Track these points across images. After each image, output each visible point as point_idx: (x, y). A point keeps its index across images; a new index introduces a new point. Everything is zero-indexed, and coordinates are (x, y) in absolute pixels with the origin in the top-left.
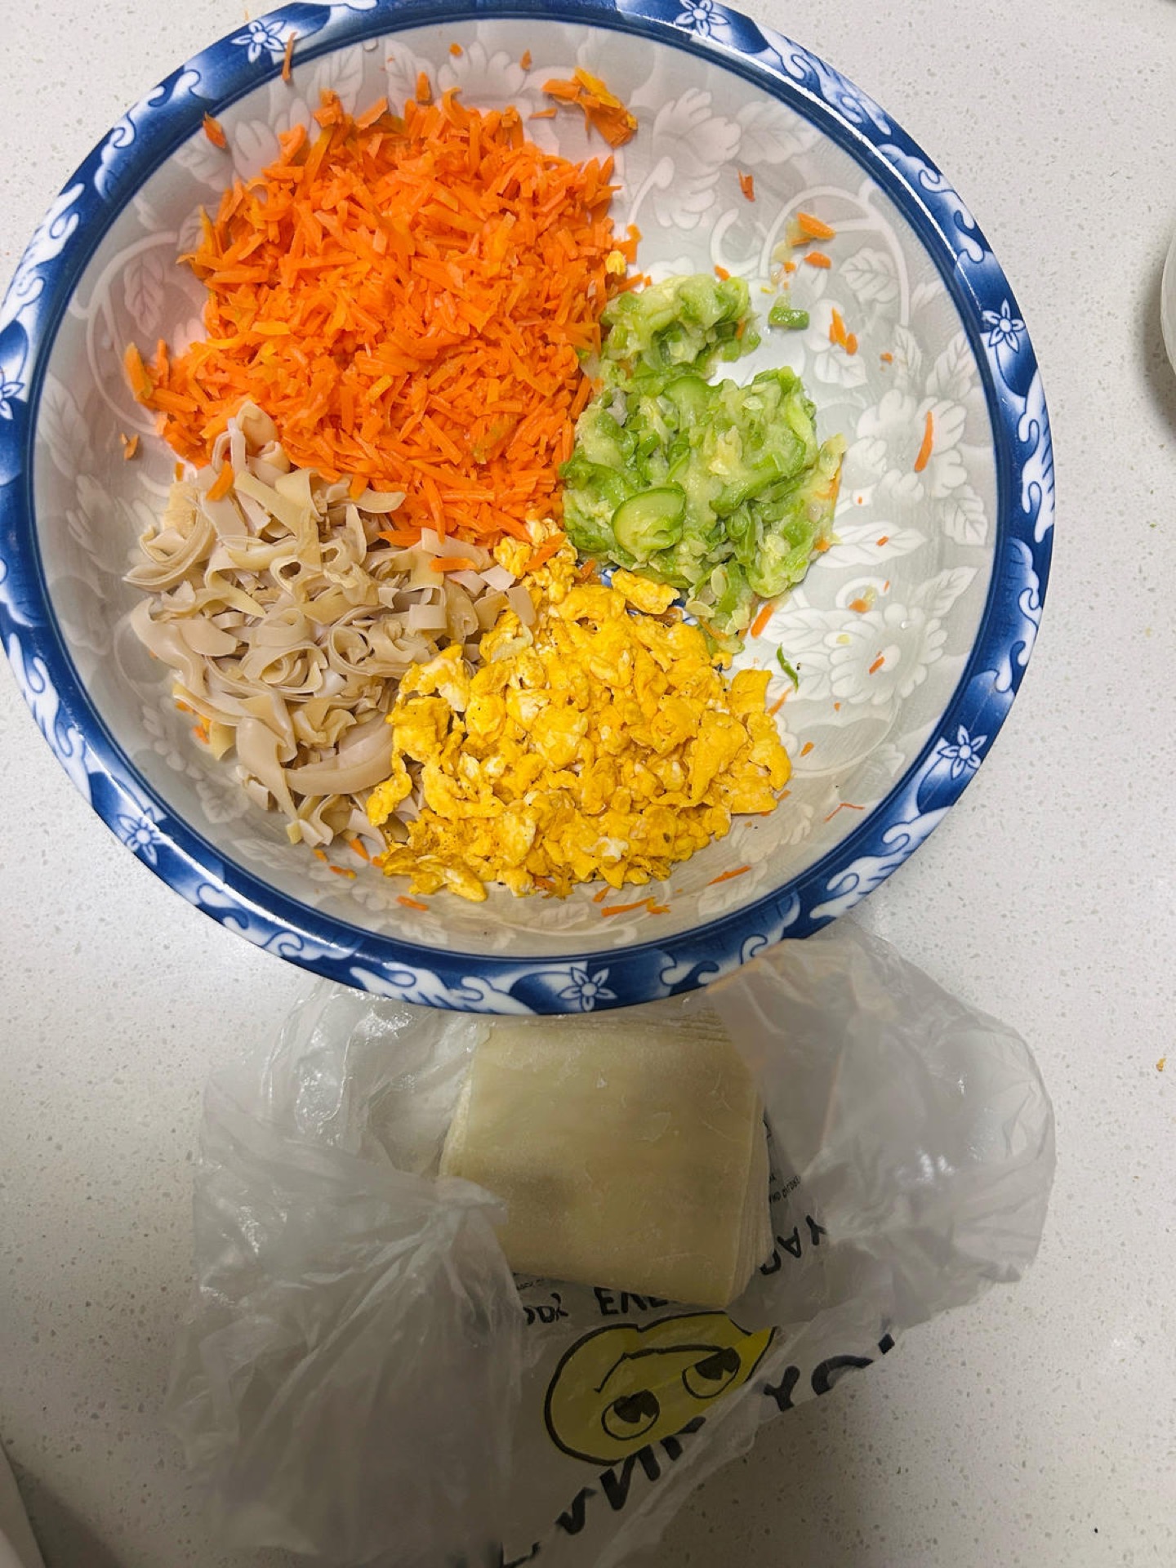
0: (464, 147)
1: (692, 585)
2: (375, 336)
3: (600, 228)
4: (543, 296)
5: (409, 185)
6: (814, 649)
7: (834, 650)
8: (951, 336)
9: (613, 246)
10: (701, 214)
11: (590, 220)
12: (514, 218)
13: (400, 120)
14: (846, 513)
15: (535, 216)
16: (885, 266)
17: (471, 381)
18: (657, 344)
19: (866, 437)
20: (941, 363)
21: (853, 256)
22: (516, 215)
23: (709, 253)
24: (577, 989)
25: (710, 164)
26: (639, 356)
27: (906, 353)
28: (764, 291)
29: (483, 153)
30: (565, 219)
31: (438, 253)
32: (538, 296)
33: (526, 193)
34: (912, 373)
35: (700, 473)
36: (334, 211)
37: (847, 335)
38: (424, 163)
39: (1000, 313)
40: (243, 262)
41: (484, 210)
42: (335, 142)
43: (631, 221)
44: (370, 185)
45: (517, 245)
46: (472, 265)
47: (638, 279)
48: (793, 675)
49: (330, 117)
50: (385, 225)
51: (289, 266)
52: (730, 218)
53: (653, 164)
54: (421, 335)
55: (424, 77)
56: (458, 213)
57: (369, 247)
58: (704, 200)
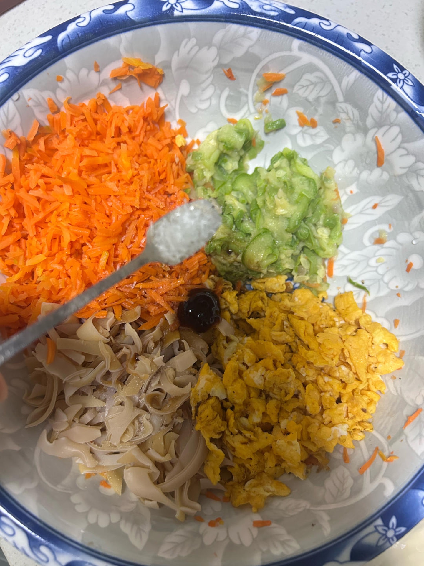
0: (85, 123)
1: (292, 270)
2: (89, 237)
3: (165, 128)
4: (157, 174)
5: (68, 155)
6: (365, 271)
7: (377, 267)
8: (373, 95)
9: (175, 133)
10: (210, 98)
11: (158, 127)
12: (125, 145)
13: (47, 126)
14: (346, 200)
15: (133, 138)
16: (319, 78)
17: (143, 231)
18: (217, 168)
19: (340, 162)
20: (372, 110)
21: (299, 81)
22: (125, 142)
23: (222, 114)
24: (384, 537)
25: (206, 73)
26: (212, 178)
27: (348, 114)
28: (256, 119)
29: (96, 121)
30: (148, 133)
31: (98, 180)
32: (155, 176)
33: (125, 130)
34: (355, 122)
35: (271, 218)
36: (38, 186)
37: (309, 120)
38: (70, 141)
39: (395, 72)
40: (6, 234)
41: (109, 148)
42: (22, 153)
43: (178, 118)
44: (48, 165)
45: (134, 157)
46: (118, 177)
47: (193, 143)
48: (363, 288)
49: (13, 142)
50: (66, 181)
51: (29, 224)
52: (226, 93)
53: (178, 86)
54: (110, 223)
55: (50, 100)
56: (98, 156)
57: (63, 194)
58: (210, 91)
